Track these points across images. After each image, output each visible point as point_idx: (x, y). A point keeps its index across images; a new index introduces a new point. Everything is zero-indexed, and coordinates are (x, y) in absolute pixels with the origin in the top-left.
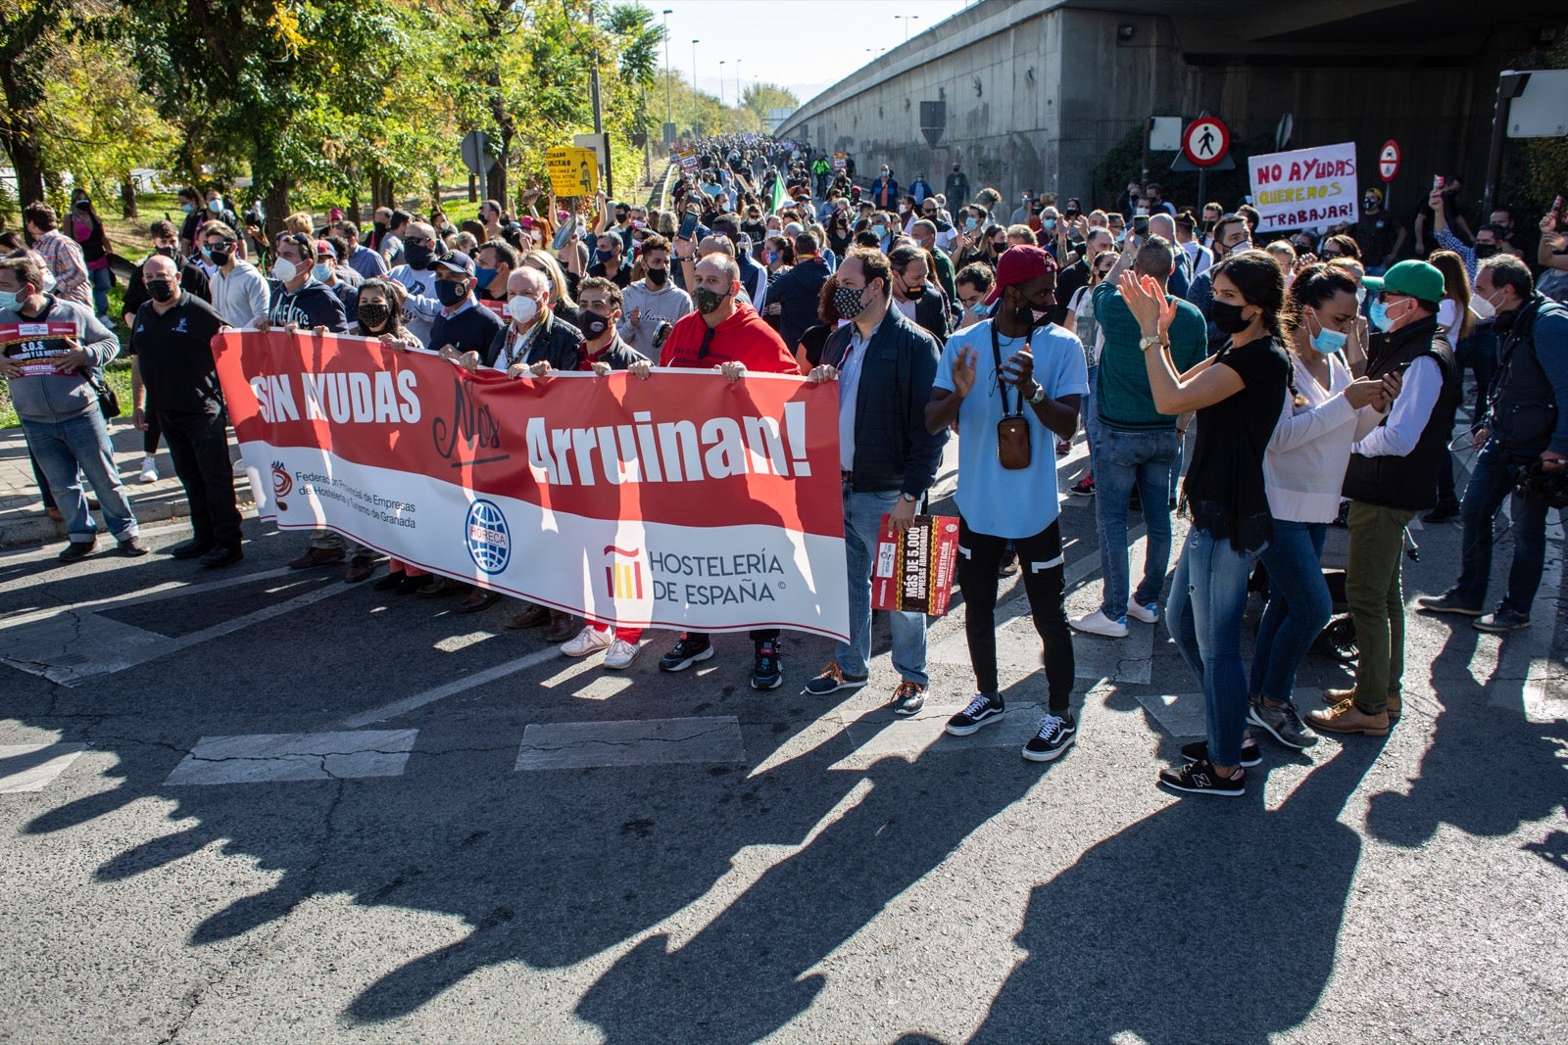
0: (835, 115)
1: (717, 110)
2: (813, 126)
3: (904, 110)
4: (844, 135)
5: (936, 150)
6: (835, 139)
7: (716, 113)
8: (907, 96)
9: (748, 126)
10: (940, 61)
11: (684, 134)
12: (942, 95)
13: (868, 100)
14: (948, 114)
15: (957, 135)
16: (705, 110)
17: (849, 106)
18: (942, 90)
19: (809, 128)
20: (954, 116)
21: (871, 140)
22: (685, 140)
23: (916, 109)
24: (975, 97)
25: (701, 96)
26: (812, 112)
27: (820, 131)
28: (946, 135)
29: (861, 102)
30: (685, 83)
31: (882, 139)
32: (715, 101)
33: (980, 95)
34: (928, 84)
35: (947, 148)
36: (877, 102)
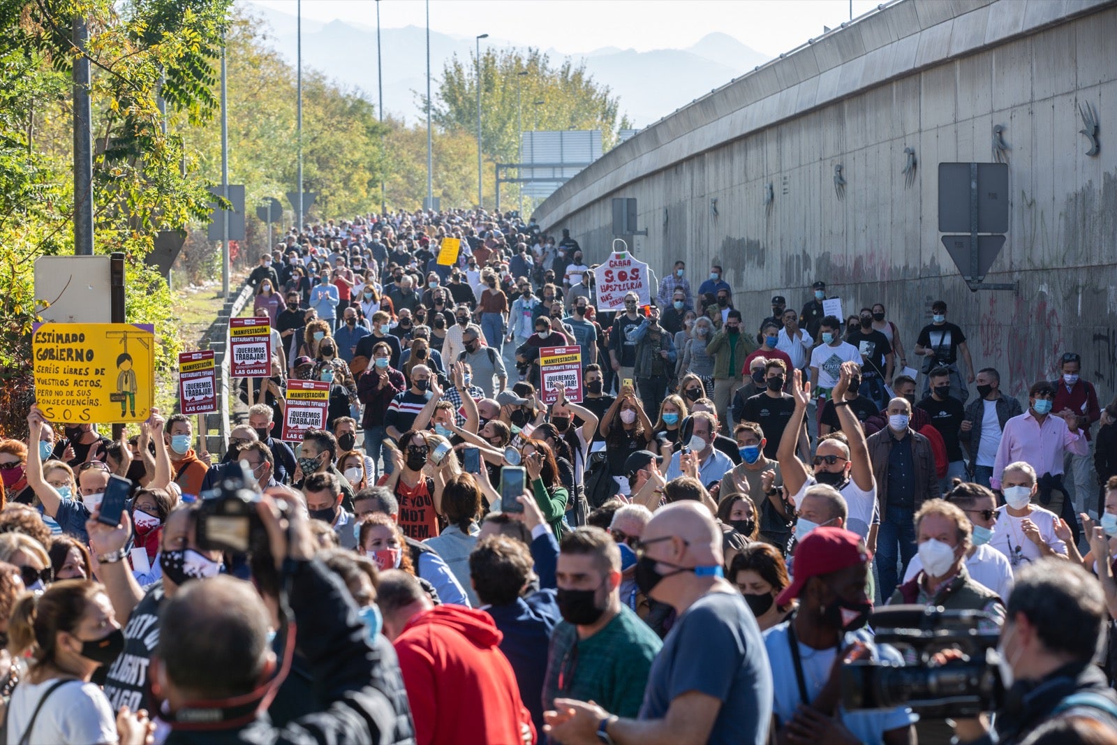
0: (715, 177)
1: (361, 140)
2: (650, 202)
3: (900, 179)
4: (736, 236)
5: (985, 295)
6: (715, 246)
7: (357, 146)
8: (909, 145)
9: (453, 182)
10: (994, 55)
11: (261, 212)
12: (1001, 145)
13: (803, 142)
14: (1015, 196)
15: (1042, 255)
16: (327, 138)
17: (753, 154)
18: (999, 131)
19: (640, 208)
20: (1032, 203)
21: (814, 255)
22: (263, 228)
23: (929, 177)
24: (1083, 158)
25: (316, 95)
26: (647, 161)
27: (672, 218)
28: (1012, 253)
29: (787, 144)
30: (269, 58)
31: (844, 252)
32: (358, 109)
33: (1096, 151)
34: (965, 112)
35: (1014, 288)
36: (830, 151)
